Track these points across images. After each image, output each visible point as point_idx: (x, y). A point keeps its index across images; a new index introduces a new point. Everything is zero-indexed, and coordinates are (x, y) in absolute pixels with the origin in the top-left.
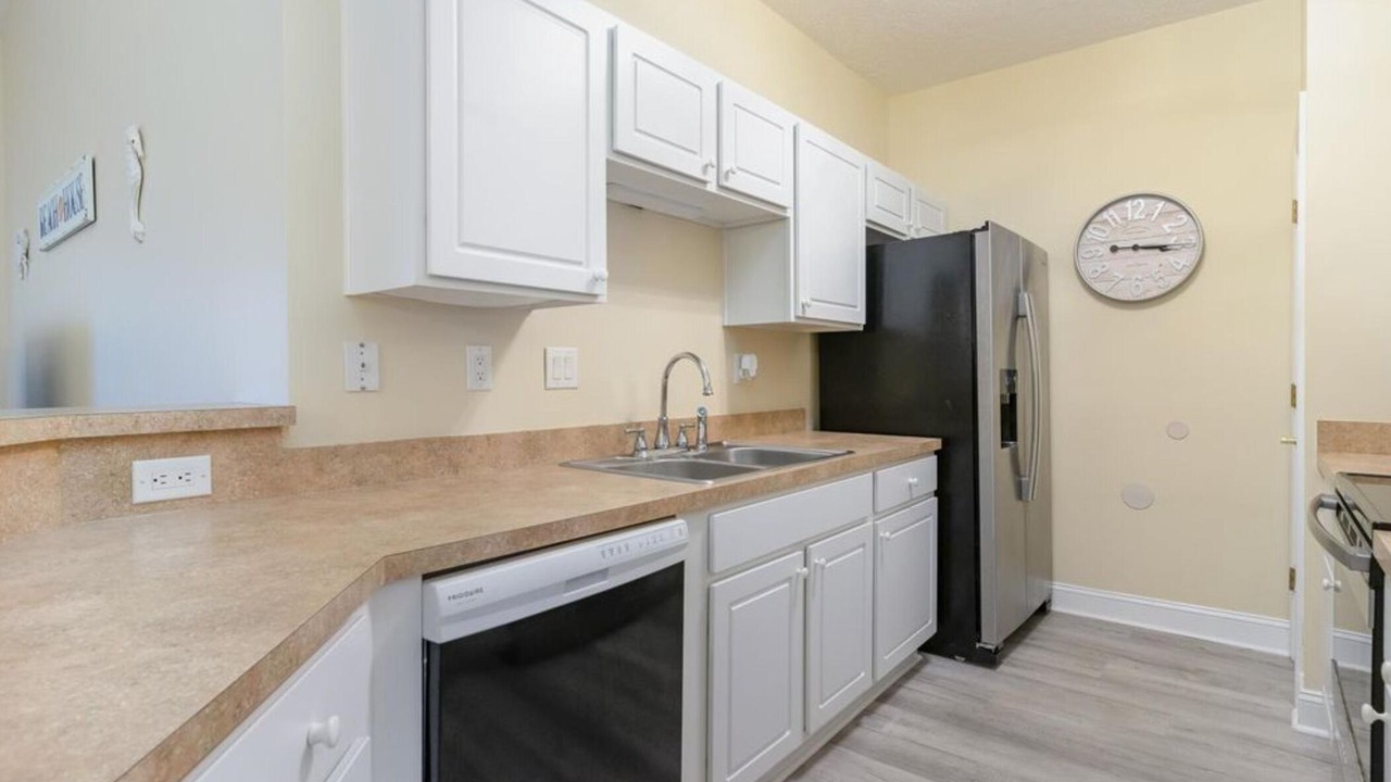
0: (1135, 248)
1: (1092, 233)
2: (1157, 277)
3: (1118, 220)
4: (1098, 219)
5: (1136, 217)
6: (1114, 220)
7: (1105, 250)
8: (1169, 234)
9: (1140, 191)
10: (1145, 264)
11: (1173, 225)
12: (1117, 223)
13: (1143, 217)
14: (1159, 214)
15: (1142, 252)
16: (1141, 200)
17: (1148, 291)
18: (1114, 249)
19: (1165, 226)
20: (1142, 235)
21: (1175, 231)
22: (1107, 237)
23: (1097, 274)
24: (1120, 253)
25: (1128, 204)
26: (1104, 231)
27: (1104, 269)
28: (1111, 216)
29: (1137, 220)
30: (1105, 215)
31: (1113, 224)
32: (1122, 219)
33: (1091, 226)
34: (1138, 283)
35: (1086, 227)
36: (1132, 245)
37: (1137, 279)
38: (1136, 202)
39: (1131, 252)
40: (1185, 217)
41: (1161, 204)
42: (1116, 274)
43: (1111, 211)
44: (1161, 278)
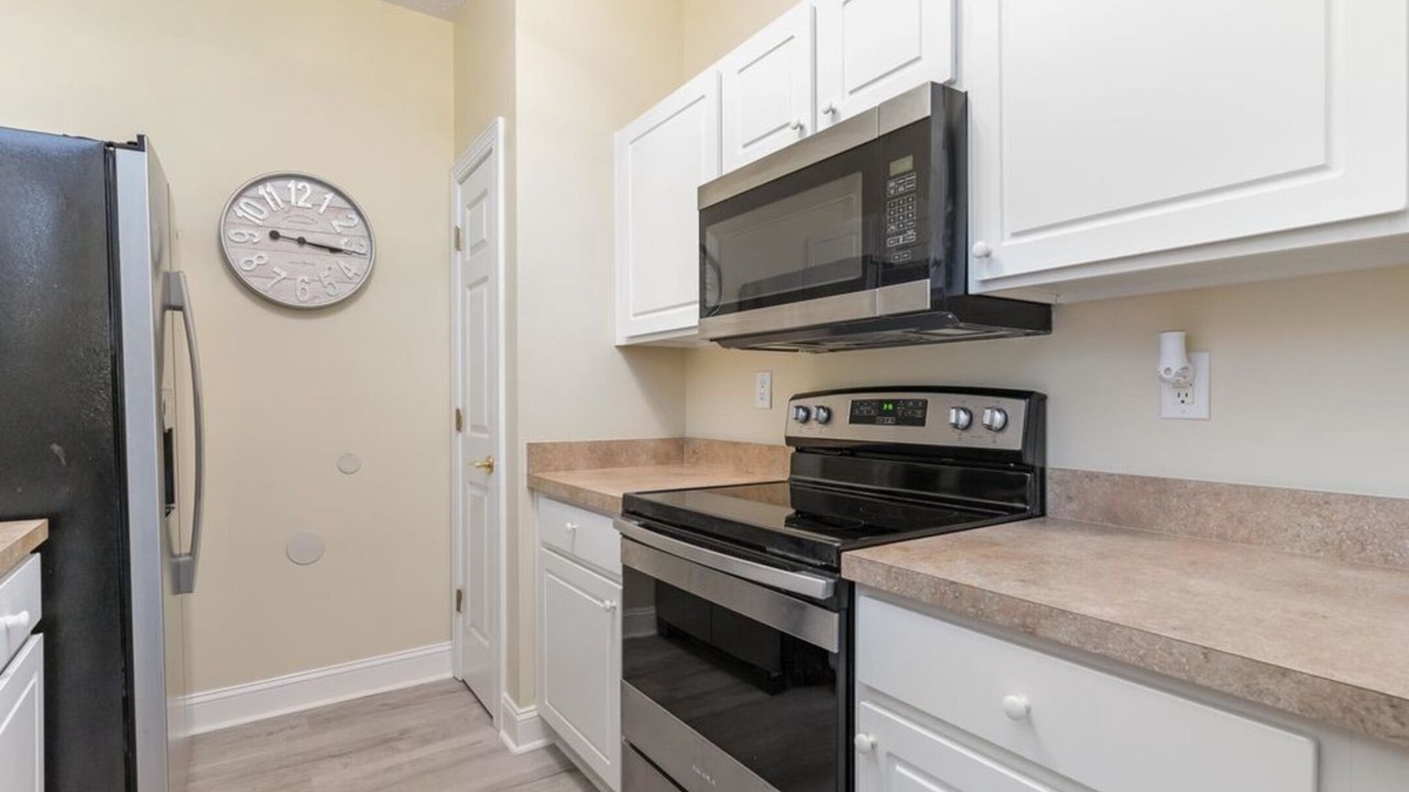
0: (301, 241)
1: (243, 209)
2: (326, 283)
3: (279, 200)
4: (251, 193)
5: (301, 204)
6: (273, 199)
7: (261, 236)
8: (339, 234)
9: (305, 172)
10: (313, 264)
11: (342, 223)
12: (277, 204)
13: (309, 205)
14: (328, 207)
15: (307, 248)
16: (307, 185)
17: (315, 297)
18: (274, 235)
19: (335, 223)
20: (311, 228)
21: (346, 232)
22: (264, 220)
23: (253, 266)
24: (280, 243)
25: (292, 184)
26: (261, 212)
27: (262, 262)
28: (270, 194)
29: (303, 208)
30: (261, 190)
31: (271, 203)
32: (283, 201)
33: (243, 201)
34: (303, 285)
35: (236, 199)
36: (296, 237)
37: (303, 281)
38: (301, 184)
39: (295, 246)
40: (357, 219)
41: (330, 196)
42: (276, 270)
43: (269, 187)
44: (330, 284)
